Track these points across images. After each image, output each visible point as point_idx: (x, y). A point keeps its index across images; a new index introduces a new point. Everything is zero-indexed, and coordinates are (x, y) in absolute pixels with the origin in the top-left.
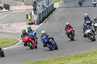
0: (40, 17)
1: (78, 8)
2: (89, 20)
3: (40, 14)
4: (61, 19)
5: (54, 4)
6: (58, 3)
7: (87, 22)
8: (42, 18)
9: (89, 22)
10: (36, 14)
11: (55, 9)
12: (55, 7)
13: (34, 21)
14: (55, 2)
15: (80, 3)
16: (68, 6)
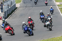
0: (5, 14)
1: (34, 7)
2: (43, 15)
3: (5, 12)
4: (21, 15)
5: (16, 4)
6: (19, 4)
7: (42, 17)
8: (7, 15)
9: (43, 17)
10: (3, 12)
11: (17, 8)
12: (17, 6)
13: (1, 17)
14: (17, 3)
15: (35, 2)
16: (26, 5)
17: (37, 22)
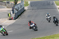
1: (39, 10)
3: (16, 14)
4: (29, 16)
8: (17, 16)
11: (25, 10)
12: (25, 9)
14: (25, 6)
16: (33, 8)
17: (42, 21)
